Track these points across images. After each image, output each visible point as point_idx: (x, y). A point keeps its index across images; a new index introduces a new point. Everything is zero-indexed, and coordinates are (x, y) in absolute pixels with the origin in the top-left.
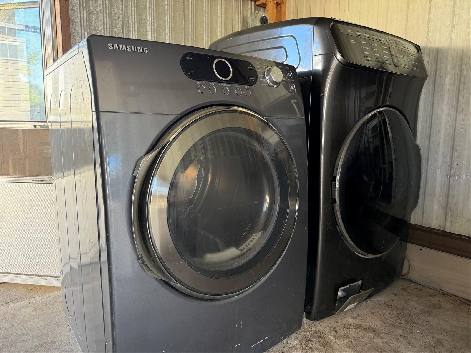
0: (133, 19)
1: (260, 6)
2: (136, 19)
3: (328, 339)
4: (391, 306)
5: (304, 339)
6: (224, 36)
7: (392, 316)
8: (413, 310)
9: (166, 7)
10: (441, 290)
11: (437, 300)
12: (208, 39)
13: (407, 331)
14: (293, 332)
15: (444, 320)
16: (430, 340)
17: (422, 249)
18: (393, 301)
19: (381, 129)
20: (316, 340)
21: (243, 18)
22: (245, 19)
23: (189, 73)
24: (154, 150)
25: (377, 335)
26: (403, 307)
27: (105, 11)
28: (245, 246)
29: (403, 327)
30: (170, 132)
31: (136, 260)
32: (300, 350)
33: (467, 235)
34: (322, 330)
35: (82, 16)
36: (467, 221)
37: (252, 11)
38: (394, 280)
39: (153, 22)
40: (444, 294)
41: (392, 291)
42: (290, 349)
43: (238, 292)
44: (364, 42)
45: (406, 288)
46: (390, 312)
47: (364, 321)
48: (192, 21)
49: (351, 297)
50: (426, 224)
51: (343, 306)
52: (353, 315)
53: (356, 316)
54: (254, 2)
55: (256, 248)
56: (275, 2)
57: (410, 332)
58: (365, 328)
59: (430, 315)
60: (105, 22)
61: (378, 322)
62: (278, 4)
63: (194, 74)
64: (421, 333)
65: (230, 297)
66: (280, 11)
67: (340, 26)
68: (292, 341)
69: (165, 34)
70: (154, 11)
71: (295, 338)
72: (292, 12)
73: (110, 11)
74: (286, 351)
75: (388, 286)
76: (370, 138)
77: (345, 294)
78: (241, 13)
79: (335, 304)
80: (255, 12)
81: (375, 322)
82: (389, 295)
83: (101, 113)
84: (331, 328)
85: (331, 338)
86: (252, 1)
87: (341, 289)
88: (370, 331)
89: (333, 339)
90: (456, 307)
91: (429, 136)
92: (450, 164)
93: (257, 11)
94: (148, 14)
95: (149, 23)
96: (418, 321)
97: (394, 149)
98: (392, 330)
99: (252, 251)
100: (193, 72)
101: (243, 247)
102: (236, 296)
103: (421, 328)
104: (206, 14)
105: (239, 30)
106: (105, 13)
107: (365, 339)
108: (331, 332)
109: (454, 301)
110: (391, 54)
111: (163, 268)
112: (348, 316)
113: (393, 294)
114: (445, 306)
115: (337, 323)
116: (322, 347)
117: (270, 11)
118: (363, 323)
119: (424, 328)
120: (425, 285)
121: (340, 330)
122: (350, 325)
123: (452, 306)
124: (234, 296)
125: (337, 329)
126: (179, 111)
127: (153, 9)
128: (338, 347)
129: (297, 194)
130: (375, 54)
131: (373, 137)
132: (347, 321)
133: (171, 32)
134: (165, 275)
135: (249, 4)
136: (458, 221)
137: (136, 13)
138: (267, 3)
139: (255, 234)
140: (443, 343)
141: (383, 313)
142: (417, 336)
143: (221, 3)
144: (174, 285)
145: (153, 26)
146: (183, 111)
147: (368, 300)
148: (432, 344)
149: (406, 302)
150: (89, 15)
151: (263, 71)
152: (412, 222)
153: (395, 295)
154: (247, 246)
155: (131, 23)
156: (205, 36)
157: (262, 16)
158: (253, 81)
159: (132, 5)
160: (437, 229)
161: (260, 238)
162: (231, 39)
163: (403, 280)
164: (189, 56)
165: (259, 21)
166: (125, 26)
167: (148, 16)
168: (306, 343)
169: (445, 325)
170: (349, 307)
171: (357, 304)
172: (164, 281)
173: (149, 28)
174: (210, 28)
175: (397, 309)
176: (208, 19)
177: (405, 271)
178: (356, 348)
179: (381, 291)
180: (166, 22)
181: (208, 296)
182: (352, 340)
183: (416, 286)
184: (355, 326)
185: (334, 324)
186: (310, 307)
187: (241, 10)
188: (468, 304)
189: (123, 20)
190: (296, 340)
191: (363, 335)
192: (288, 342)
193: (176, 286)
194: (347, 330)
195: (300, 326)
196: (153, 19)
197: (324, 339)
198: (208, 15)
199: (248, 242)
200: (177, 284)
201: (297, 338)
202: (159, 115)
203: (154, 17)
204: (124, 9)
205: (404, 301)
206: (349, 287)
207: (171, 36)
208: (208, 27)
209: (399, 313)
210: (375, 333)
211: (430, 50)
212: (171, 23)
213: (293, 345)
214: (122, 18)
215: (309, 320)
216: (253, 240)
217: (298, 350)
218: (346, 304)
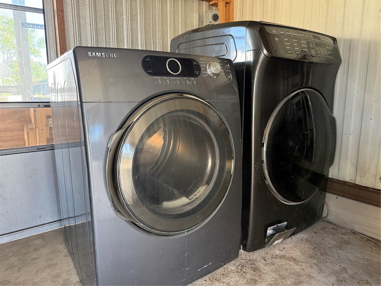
0: (113, 21)
1: (213, 6)
2: (115, 21)
3: (259, 266)
4: (311, 241)
5: (240, 265)
6: (184, 32)
7: (310, 249)
8: (328, 245)
9: (138, 11)
10: (352, 230)
11: (348, 237)
12: (172, 34)
13: (321, 261)
14: (231, 260)
15: (350, 253)
16: (337, 268)
17: (338, 198)
18: (312, 238)
19: (303, 103)
20: (249, 266)
21: (199, 16)
22: (201, 16)
23: (148, 71)
24: (122, 128)
25: (296, 263)
26: (320, 243)
27: (91, 16)
28: (193, 196)
29: (318, 258)
30: (134, 115)
31: (111, 207)
32: (236, 273)
33: (373, 187)
34: (255, 259)
35: (74, 21)
36: (373, 176)
37: (207, 9)
38: (315, 222)
39: (128, 22)
40: (354, 233)
41: (313, 230)
42: (228, 273)
43: (187, 230)
44: (286, 39)
45: (325, 228)
46: (309, 246)
47: (288, 253)
48: (158, 21)
49: (277, 234)
50: (341, 178)
51: (271, 241)
52: (280, 248)
53: (282, 249)
54: (208, 2)
55: (201, 198)
56: (225, 2)
57: (323, 261)
58: (288, 258)
59: (340, 249)
60: (92, 25)
61: (299, 254)
62: (227, 3)
63: (151, 71)
64: (331, 263)
65: (181, 233)
66: (229, 8)
67: (266, 27)
68: (231, 266)
69: (138, 31)
70: (128, 14)
71: (234, 264)
72: (238, 9)
73: (95, 16)
74: (226, 274)
75: (310, 226)
76: (295, 111)
77: (275, 232)
78: (198, 12)
79: (265, 239)
80: (208, 10)
81: (297, 254)
82: (310, 233)
83: (84, 104)
84: (262, 258)
85: (261, 265)
86: (206, 1)
87: (269, 228)
88: (291, 260)
89: (262, 266)
90: (362, 243)
91: (344, 109)
92: (360, 132)
93: (210, 10)
94: (124, 17)
95: (125, 24)
96: (330, 254)
97: (314, 120)
98: (308, 260)
99: (198, 199)
100: (151, 70)
101: (192, 197)
102: (186, 233)
103: (332, 259)
104: (170, 14)
105: (196, 28)
106: (91, 18)
107: (287, 266)
108: (261, 261)
109: (362, 238)
110: (309, 47)
111: (130, 213)
112: (276, 249)
113: (314, 232)
114: (353, 242)
115: (267, 254)
116: (253, 271)
117: (221, 9)
118: (287, 254)
119: (334, 259)
120: (340, 226)
121: (268, 259)
122: (277, 255)
123: (359, 242)
124: (184, 233)
125: (266, 258)
126: (141, 99)
127: (128, 13)
128: (265, 272)
129: (233, 157)
130: (295, 48)
131: (297, 110)
132: (275, 252)
133: (142, 29)
134: (131, 217)
135: (204, 4)
136: (365, 176)
137: (115, 17)
138: (218, 3)
139: (201, 187)
140: (347, 270)
141: (304, 246)
142: (327, 265)
143: (182, 5)
144: (138, 224)
145: (128, 26)
146: (143, 99)
147: (293, 237)
148: (339, 271)
149: (323, 239)
150: (79, 20)
151: (205, 66)
152: (330, 176)
153: (315, 233)
154: (194, 196)
155: (111, 24)
156: (169, 31)
157: (214, 14)
158: (197, 73)
159: (111, 11)
160: (349, 182)
161: (205, 190)
162: (187, 36)
163: (323, 221)
164: (148, 58)
165: (212, 18)
166: (107, 27)
167: (124, 19)
168: (241, 268)
169: (351, 257)
170: (276, 242)
171: (283, 240)
172: (132, 222)
173: (125, 28)
174: (173, 25)
175: (315, 244)
176: (171, 18)
177: (324, 215)
178: (279, 273)
179: (303, 230)
180: (139, 22)
181: (164, 232)
182: (277, 267)
183: (332, 227)
184: (281, 257)
185: (264, 254)
186: (245, 242)
187: (198, 9)
188: (372, 241)
189: (105, 22)
190: (234, 266)
191: (285, 263)
192: (228, 267)
193: (140, 225)
194: (274, 259)
195: (237, 256)
196: (128, 20)
197: (255, 266)
198: (171, 15)
199: (196, 193)
200: (141, 224)
201: (235, 264)
202: (126, 103)
203: (129, 18)
204: (106, 14)
205: (321, 238)
206: (276, 227)
207: (142, 33)
208: (171, 24)
209: (316, 247)
210: (295, 261)
211: (345, 41)
212: (142, 23)
213: (231, 269)
214: (105, 21)
215: (245, 251)
216: (200, 191)
217: (235, 273)
218: (273, 239)
